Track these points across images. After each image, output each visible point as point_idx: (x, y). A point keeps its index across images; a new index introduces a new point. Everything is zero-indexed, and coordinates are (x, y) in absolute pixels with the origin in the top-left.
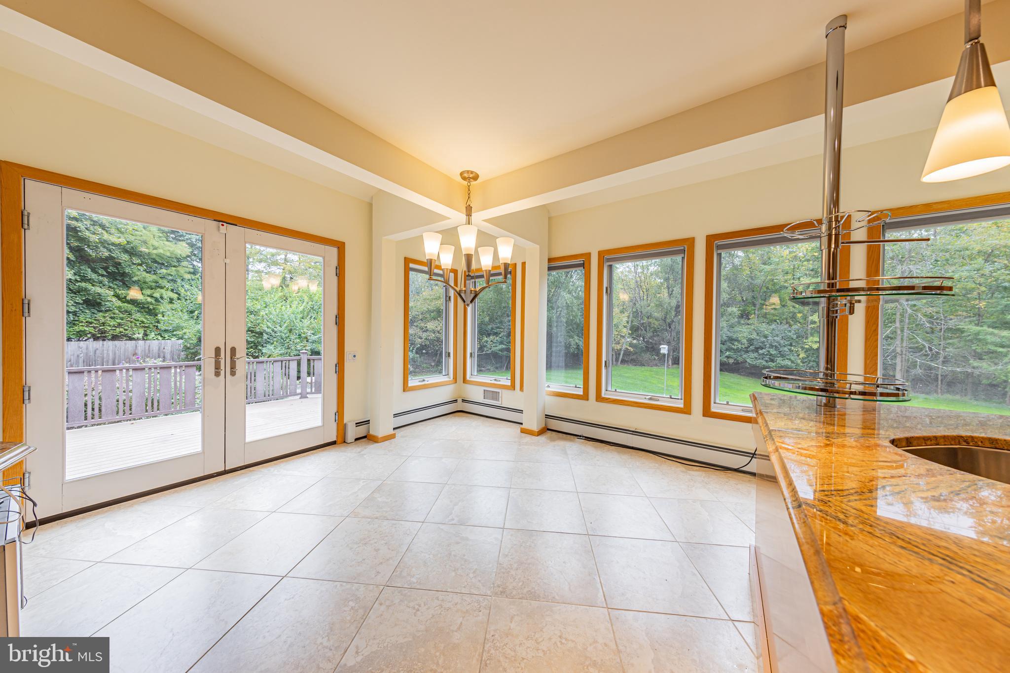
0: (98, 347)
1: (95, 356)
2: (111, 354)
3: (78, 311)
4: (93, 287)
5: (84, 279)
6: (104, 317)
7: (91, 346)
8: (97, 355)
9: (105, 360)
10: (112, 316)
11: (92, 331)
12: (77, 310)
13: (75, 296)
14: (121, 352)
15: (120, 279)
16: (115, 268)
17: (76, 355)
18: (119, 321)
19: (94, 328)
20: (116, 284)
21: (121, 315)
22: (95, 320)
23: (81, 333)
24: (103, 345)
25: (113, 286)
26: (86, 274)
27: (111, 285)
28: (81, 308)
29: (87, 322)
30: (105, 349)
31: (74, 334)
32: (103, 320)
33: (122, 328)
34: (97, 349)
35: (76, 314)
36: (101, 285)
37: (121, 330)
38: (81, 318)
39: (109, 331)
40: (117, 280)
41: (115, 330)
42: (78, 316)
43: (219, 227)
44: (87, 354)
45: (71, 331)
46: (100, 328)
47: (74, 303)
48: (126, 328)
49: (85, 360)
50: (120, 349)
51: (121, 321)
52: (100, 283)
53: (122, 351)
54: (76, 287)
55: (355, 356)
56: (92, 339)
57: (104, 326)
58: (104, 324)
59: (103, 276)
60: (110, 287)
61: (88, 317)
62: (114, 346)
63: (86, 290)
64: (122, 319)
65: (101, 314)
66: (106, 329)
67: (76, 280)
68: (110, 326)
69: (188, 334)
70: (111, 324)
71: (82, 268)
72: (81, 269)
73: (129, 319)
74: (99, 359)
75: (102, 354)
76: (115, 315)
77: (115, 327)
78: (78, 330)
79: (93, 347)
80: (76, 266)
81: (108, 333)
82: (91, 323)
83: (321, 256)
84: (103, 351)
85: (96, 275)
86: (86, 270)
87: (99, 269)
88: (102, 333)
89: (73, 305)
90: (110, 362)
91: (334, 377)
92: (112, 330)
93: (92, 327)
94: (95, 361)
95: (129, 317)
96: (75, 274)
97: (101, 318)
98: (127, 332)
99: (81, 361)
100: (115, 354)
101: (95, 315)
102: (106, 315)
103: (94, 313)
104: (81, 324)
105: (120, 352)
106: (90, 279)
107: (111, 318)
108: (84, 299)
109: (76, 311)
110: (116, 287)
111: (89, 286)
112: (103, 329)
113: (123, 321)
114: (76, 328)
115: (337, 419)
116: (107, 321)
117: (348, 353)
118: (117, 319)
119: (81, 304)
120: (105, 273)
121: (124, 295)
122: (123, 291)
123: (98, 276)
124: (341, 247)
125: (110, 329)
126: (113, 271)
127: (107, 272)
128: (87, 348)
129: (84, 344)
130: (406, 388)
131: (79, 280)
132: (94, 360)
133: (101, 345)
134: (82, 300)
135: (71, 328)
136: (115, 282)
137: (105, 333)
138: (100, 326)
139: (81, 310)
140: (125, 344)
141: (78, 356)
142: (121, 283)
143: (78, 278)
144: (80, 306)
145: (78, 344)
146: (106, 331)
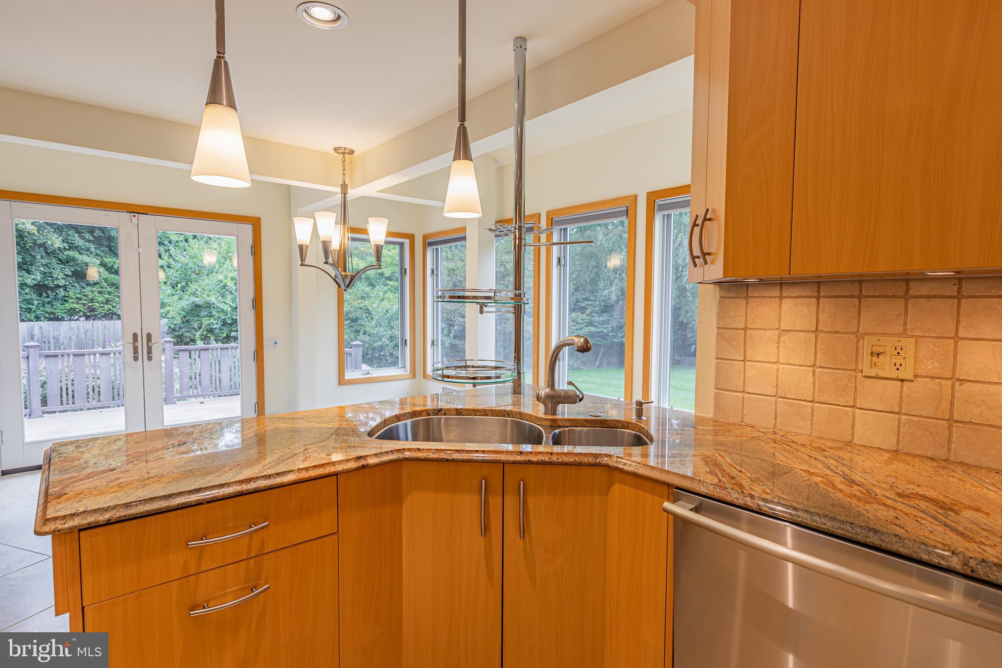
0: (88, 328)
1: (86, 338)
2: (101, 336)
3: (68, 285)
4: (80, 256)
5: (72, 247)
6: (92, 292)
7: (81, 326)
8: (87, 337)
9: (95, 343)
10: (100, 290)
11: (82, 309)
12: (67, 283)
13: (64, 267)
14: (111, 335)
15: (106, 244)
16: (101, 232)
17: (68, 338)
18: (107, 296)
19: (84, 304)
20: (103, 251)
21: (109, 289)
22: (84, 295)
23: (72, 311)
24: (93, 325)
25: (100, 253)
26: (74, 240)
27: (98, 252)
28: (71, 281)
29: (76, 298)
30: (95, 330)
31: (65, 312)
32: (91, 296)
33: (110, 304)
34: (88, 330)
35: (66, 289)
36: (88, 253)
37: (110, 306)
38: (71, 294)
39: (98, 309)
40: (103, 245)
41: (103, 307)
42: (68, 291)
43: (131, 218)
44: (78, 336)
45: (62, 309)
46: (89, 304)
47: (64, 275)
48: (114, 304)
49: (77, 343)
50: (110, 330)
51: (109, 296)
52: (87, 251)
53: (111, 332)
54: (64, 256)
55: (276, 343)
56: (83, 318)
57: (92, 302)
58: (92, 300)
59: (89, 241)
60: (97, 255)
61: (77, 292)
62: (104, 327)
63: (74, 259)
64: (110, 293)
65: (89, 288)
66: (94, 307)
67: (65, 248)
68: (98, 302)
69: (171, 312)
70: (100, 300)
71: (69, 233)
72: (68, 235)
73: (116, 294)
74: (89, 342)
75: (92, 335)
76: (103, 290)
77: (104, 303)
78: (68, 308)
79: (83, 328)
80: (64, 232)
81: (97, 311)
82: (80, 299)
83: (234, 236)
84: (93, 331)
85: (83, 241)
86: (74, 236)
87: (85, 234)
88: (91, 311)
89: (63, 278)
90: (101, 345)
91: (253, 366)
92: (100, 307)
93: (81, 304)
94: (86, 345)
95: (117, 291)
96: (63, 241)
97: (90, 293)
98: (115, 309)
99: (73, 345)
100: (105, 337)
101: (84, 290)
102: (94, 289)
103: (83, 287)
104: (71, 301)
105: (110, 333)
106: (78, 246)
107: (100, 292)
108: (73, 270)
109: (66, 285)
110: (103, 254)
111: (76, 254)
112: (91, 306)
113: (111, 296)
114: (67, 305)
115: (257, 410)
116: (95, 296)
117: (268, 339)
118: (105, 294)
119: (71, 277)
120: (92, 239)
121: (112, 263)
122: (110, 259)
123: (85, 242)
124: (256, 223)
125: (98, 306)
126: (99, 235)
127: (93, 237)
128: (78, 329)
129: (75, 324)
130: (342, 381)
131: (67, 248)
132: (85, 343)
133: (91, 326)
134: (71, 271)
135: (62, 306)
136: (101, 248)
137: (94, 311)
138: (89, 303)
139: (70, 283)
140: (114, 324)
141: (70, 338)
142: (108, 249)
143: (66, 245)
144: (70, 279)
145: (70, 324)
146: (95, 308)
